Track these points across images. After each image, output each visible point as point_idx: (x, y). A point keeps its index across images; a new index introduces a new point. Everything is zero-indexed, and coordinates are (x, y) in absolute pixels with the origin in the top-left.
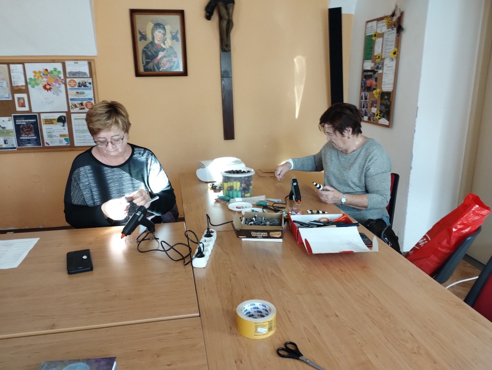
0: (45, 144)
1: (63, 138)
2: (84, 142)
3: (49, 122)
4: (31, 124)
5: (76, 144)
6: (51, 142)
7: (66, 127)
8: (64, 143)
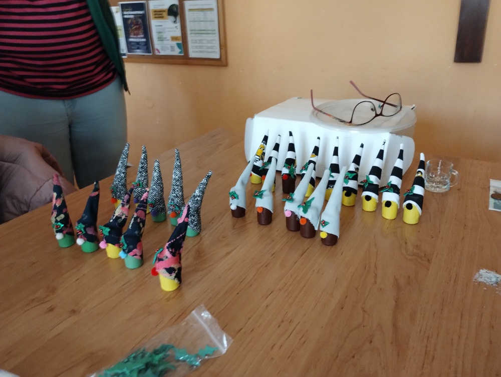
0: (156, 51)
1: (174, 43)
2: (201, 52)
3: (159, 14)
4: (140, 17)
5: (192, 54)
6: (163, 49)
7: (178, 24)
8: (177, 52)
